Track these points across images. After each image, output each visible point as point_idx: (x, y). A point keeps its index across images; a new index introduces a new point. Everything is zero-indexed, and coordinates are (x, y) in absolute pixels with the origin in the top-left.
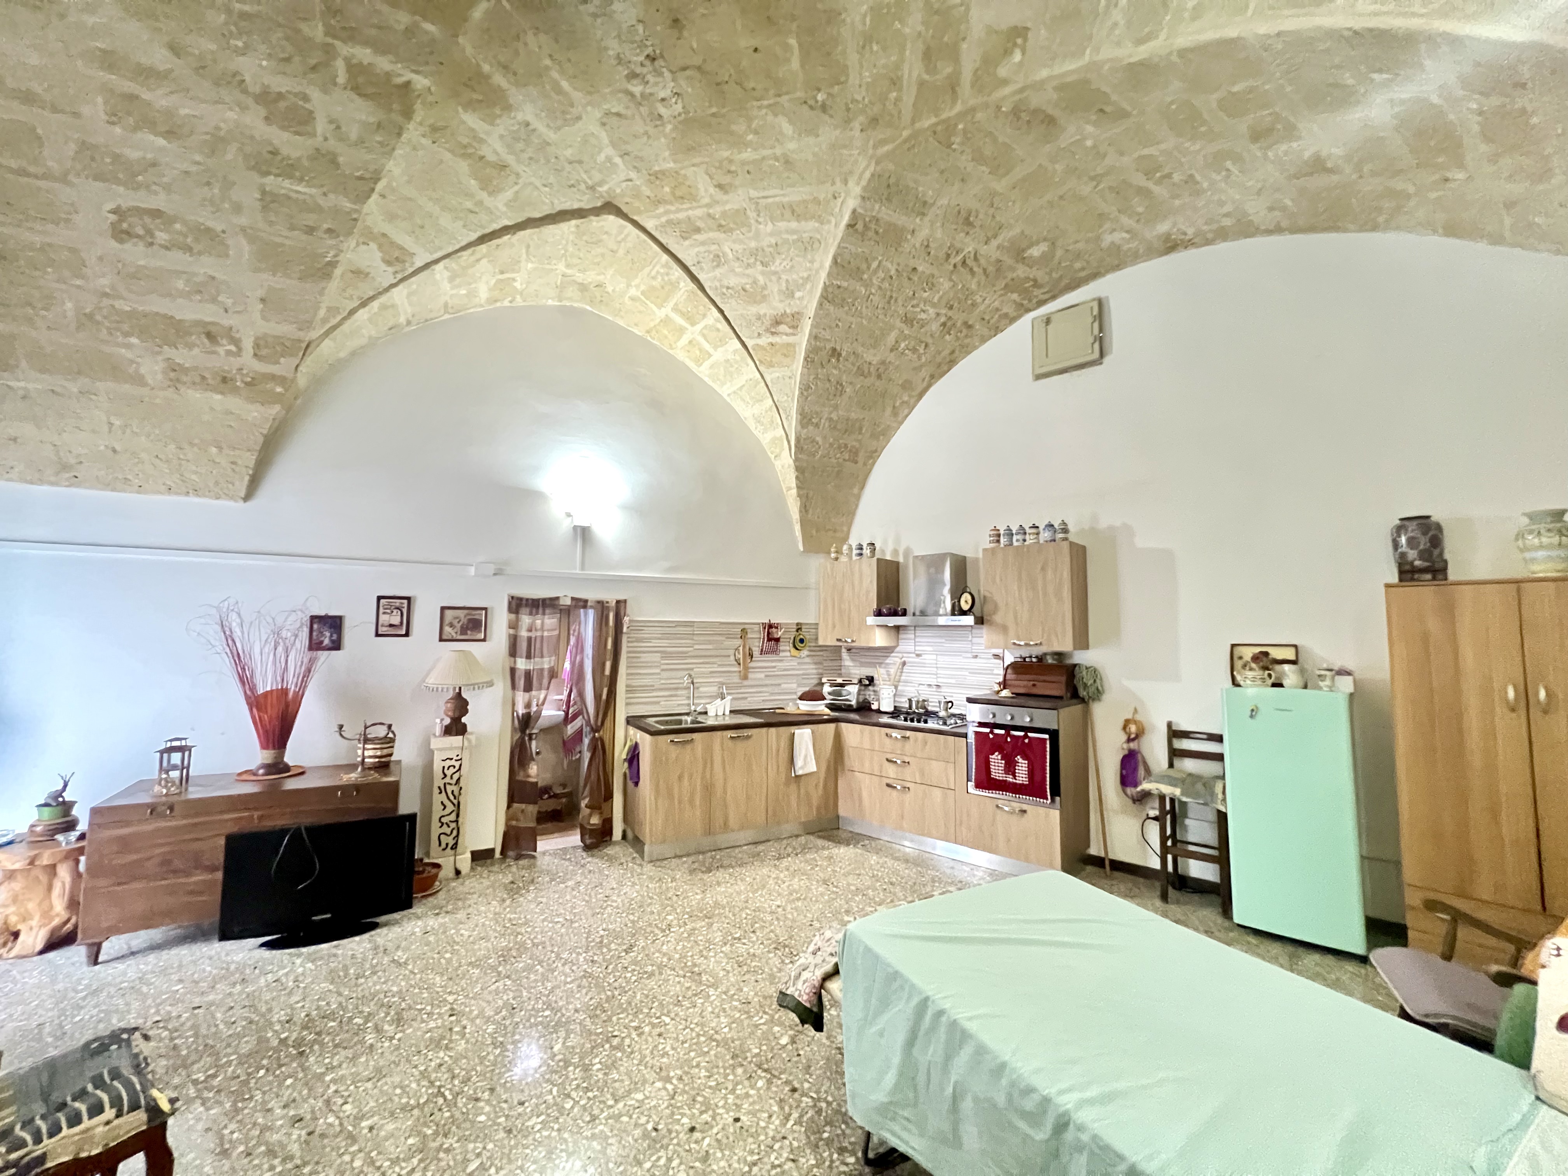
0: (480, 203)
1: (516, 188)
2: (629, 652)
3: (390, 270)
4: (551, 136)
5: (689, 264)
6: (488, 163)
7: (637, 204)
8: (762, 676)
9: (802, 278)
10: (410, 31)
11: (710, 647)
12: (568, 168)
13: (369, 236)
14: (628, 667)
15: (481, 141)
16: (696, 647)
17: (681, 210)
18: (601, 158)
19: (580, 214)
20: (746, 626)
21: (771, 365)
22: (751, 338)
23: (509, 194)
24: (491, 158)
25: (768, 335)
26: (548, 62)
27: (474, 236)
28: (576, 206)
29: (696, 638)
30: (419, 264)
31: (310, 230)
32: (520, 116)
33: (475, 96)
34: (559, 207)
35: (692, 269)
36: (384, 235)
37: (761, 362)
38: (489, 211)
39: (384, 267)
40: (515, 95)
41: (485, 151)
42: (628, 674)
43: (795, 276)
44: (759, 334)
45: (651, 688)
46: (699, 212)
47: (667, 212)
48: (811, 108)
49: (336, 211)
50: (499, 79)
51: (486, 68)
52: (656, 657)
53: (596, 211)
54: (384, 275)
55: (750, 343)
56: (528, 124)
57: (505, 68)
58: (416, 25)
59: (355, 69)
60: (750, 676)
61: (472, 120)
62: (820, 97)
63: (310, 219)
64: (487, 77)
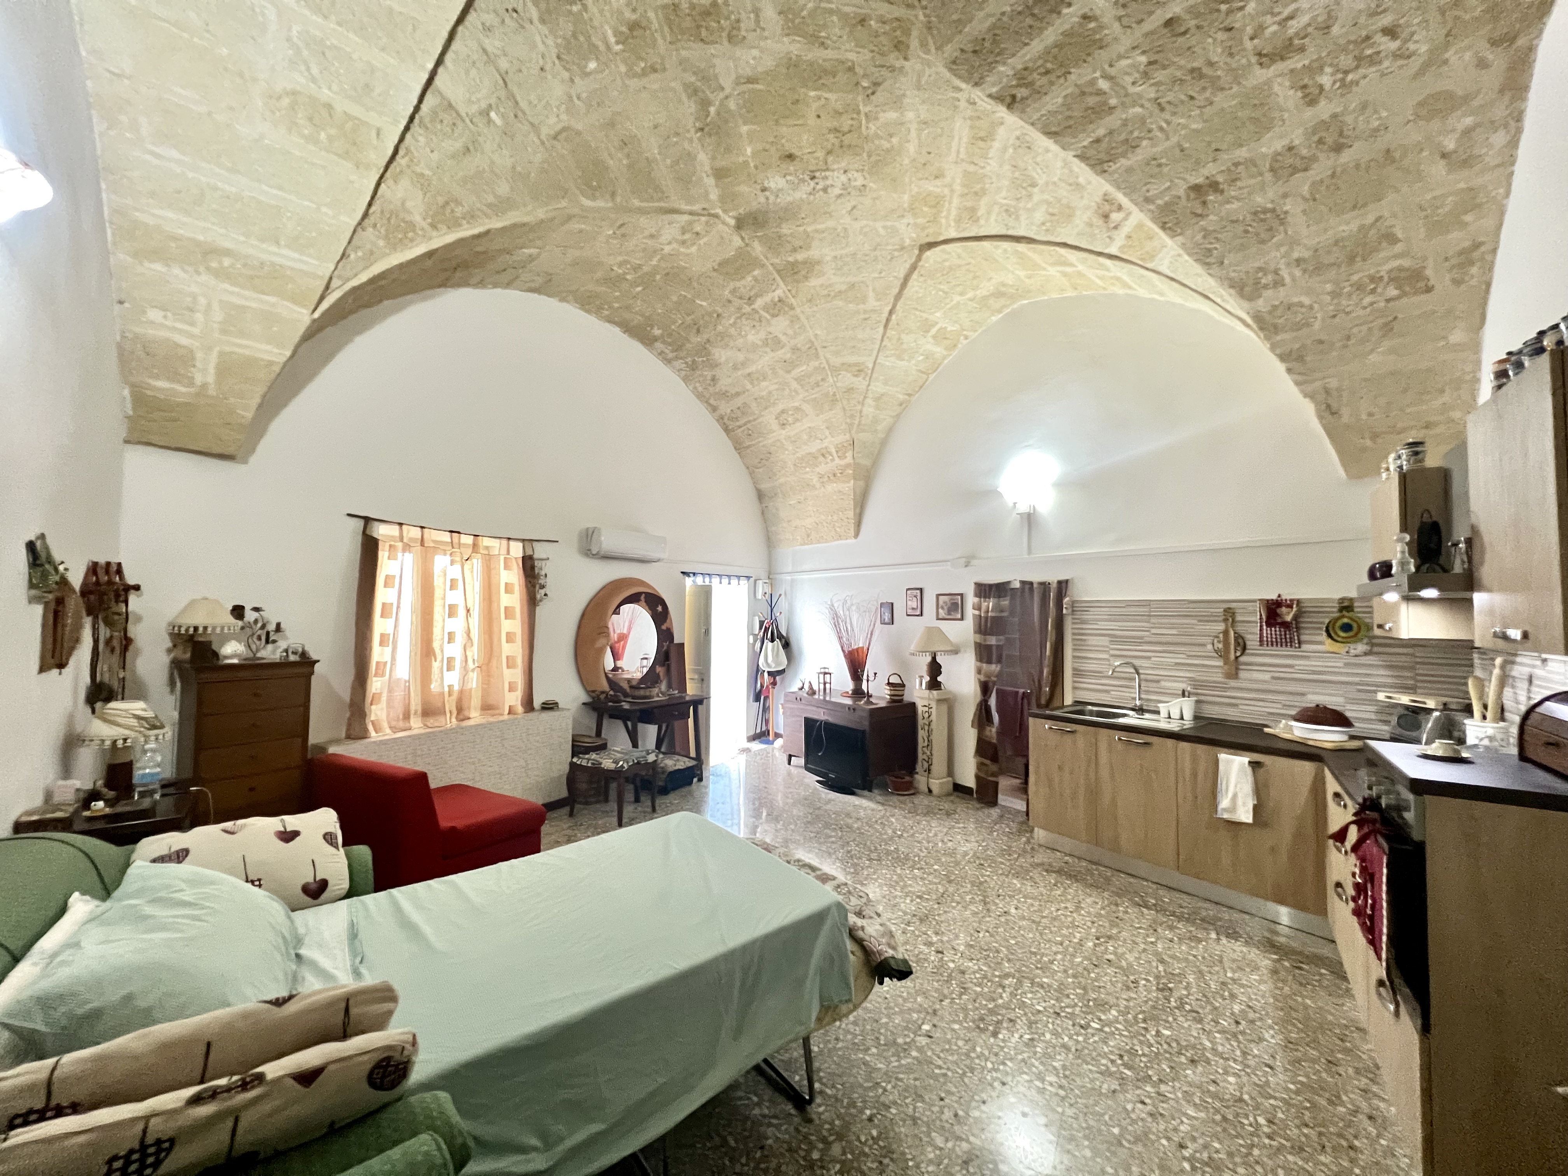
0: (865, 312)
1: (871, 288)
2: (1074, 634)
3: (860, 379)
4: (851, 249)
5: (1003, 232)
6: (845, 291)
7: (931, 231)
8: (1267, 677)
9: (1063, 168)
10: (756, 279)
11: (1174, 632)
12: (877, 253)
13: (836, 370)
14: (1074, 650)
15: (830, 285)
16: (1154, 631)
17: (949, 210)
18: (882, 231)
19: (914, 267)
20: (1233, 605)
21: (1152, 257)
22: (1107, 246)
23: (871, 294)
24: (844, 287)
25: (1116, 232)
26: (801, 229)
27: (881, 329)
28: (907, 266)
29: (1153, 620)
30: (871, 366)
31: (817, 385)
32: (828, 258)
33: (804, 272)
34: (902, 275)
35: (1010, 233)
36: (843, 364)
37: (1142, 259)
38: (874, 311)
39: (856, 379)
40: (814, 253)
41: (838, 287)
42: (1074, 657)
43: (1058, 172)
44: (1110, 237)
45: (1099, 674)
46: (956, 201)
47: (947, 217)
48: (873, 93)
49: (816, 369)
50: (800, 256)
51: (791, 259)
52: (1105, 641)
53: (919, 258)
54: (860, 383)
55: (1113, 250)
56: (836, 257)
57: (795, 250)
58: (754, 277)
59: (766, 308)
60: (1242, 674)
61: (814, 282)
62: (865, 84)
63: (813, 380)
64: (796, 261)
